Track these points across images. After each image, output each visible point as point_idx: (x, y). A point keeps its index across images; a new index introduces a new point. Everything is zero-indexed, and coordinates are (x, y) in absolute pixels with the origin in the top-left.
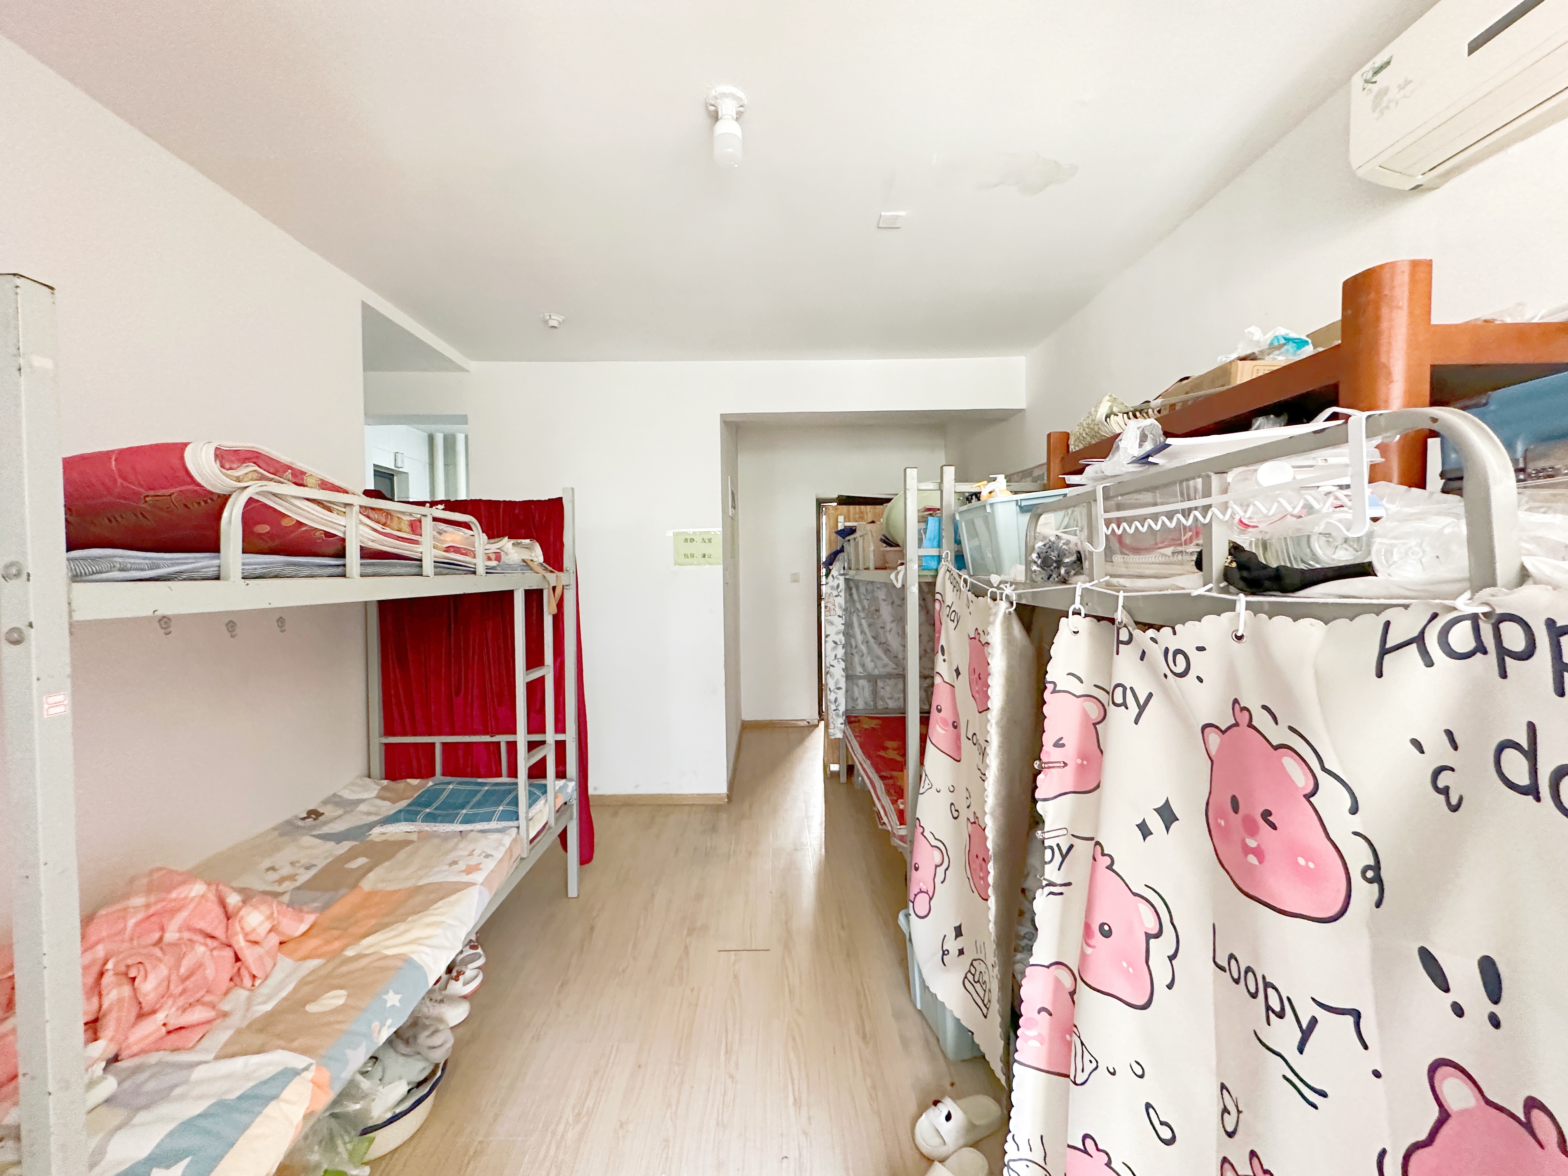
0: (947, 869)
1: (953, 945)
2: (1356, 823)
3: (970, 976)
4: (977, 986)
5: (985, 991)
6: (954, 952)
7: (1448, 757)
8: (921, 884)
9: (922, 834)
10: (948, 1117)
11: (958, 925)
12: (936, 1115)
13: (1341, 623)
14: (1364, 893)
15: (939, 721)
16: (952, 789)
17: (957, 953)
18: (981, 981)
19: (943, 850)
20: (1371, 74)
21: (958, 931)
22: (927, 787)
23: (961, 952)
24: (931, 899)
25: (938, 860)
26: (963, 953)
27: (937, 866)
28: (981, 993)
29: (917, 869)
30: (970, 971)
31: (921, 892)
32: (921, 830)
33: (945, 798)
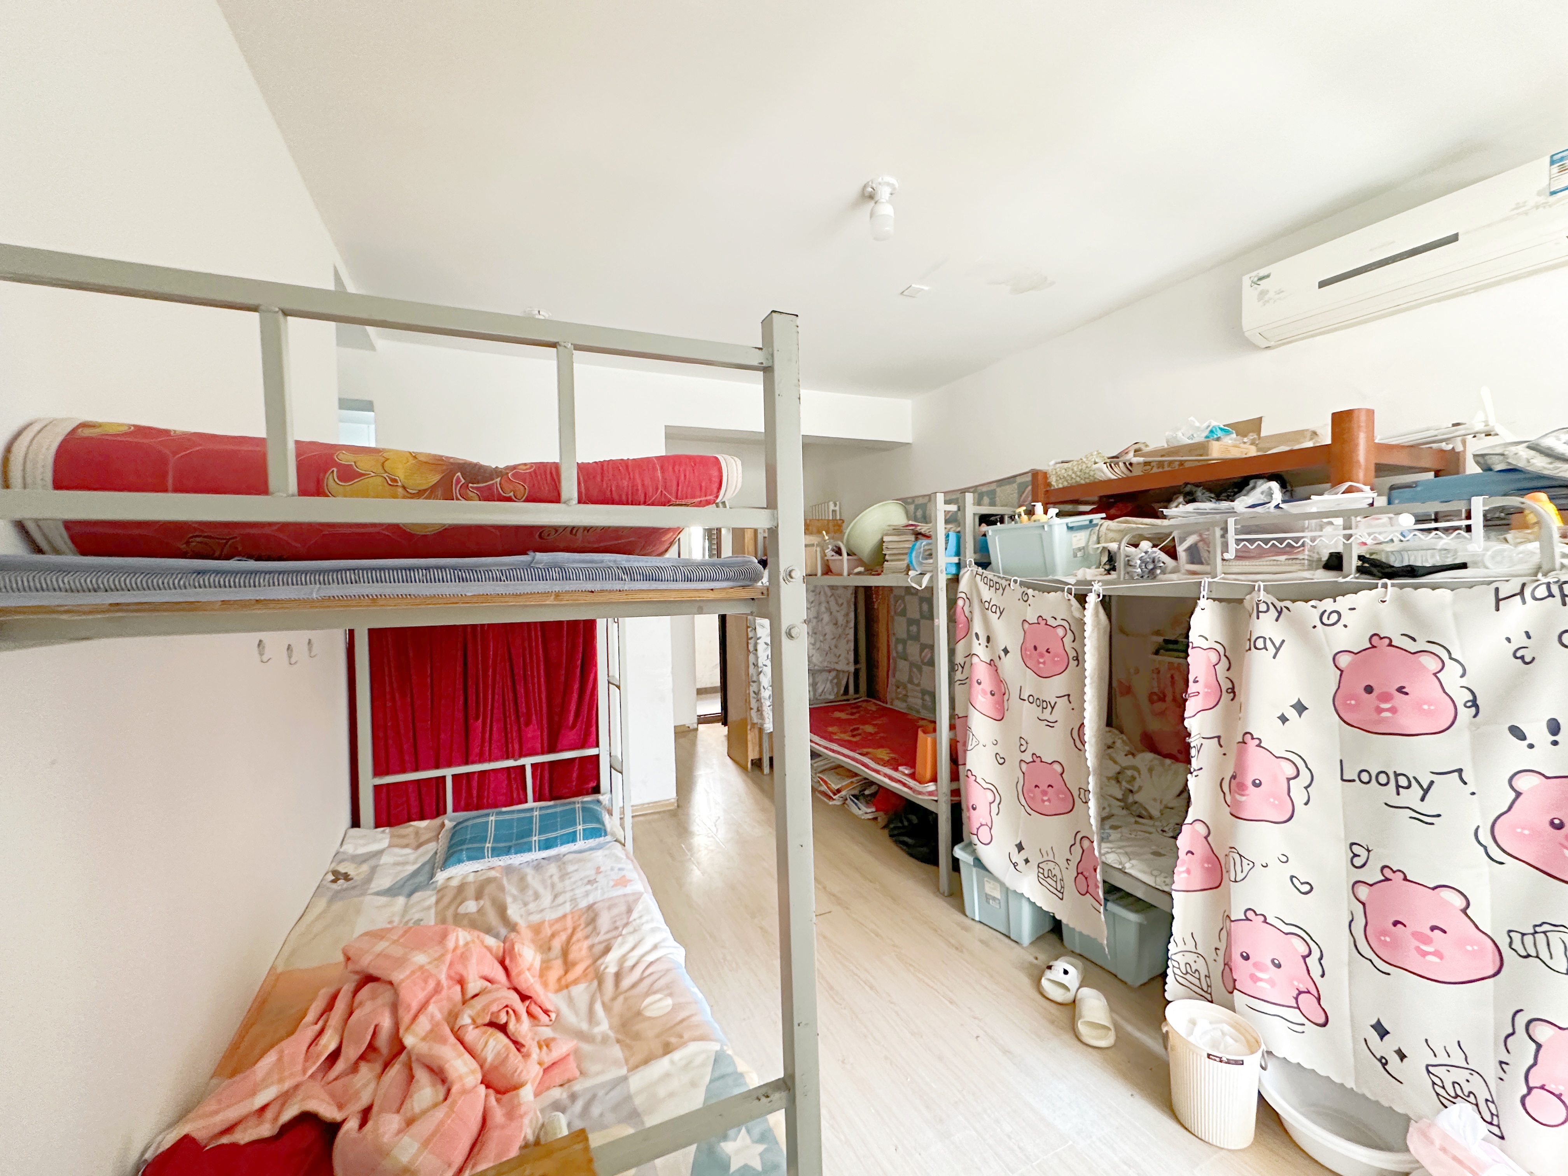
0: (999, 804)
1: (1018, 858)
2: (1464, 682)
3: (1040, 874)
4: (1049, 880)
5: (1056, 882)
6: (1021, 863)
7: (1525, 642)
8: (981, 820)
9: (975, 781)
10: (1066, 972)
11: (1018, 842)
12: (1056, 973)
13: (1462, 591)
14: (1465, 714)
15: (980, 691)
16: (995, 742)
17: (1024, 862)
18: (1050, 875)
19: (995, 791)
20: (1256, 279)
21: (1020, 847)
22: (974, 744)
23: (1027, 861)
24: (991, 829)
25: (991, 799)
26: (1029, 862)
27: (991, 803)
28: (1054, 884)
29: (974, 809)
30: (1039, 872)
31: (982, 825)
32: (974, 777)
33: (990, 751)
